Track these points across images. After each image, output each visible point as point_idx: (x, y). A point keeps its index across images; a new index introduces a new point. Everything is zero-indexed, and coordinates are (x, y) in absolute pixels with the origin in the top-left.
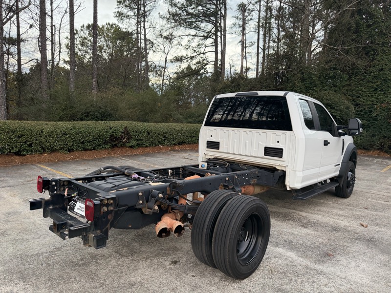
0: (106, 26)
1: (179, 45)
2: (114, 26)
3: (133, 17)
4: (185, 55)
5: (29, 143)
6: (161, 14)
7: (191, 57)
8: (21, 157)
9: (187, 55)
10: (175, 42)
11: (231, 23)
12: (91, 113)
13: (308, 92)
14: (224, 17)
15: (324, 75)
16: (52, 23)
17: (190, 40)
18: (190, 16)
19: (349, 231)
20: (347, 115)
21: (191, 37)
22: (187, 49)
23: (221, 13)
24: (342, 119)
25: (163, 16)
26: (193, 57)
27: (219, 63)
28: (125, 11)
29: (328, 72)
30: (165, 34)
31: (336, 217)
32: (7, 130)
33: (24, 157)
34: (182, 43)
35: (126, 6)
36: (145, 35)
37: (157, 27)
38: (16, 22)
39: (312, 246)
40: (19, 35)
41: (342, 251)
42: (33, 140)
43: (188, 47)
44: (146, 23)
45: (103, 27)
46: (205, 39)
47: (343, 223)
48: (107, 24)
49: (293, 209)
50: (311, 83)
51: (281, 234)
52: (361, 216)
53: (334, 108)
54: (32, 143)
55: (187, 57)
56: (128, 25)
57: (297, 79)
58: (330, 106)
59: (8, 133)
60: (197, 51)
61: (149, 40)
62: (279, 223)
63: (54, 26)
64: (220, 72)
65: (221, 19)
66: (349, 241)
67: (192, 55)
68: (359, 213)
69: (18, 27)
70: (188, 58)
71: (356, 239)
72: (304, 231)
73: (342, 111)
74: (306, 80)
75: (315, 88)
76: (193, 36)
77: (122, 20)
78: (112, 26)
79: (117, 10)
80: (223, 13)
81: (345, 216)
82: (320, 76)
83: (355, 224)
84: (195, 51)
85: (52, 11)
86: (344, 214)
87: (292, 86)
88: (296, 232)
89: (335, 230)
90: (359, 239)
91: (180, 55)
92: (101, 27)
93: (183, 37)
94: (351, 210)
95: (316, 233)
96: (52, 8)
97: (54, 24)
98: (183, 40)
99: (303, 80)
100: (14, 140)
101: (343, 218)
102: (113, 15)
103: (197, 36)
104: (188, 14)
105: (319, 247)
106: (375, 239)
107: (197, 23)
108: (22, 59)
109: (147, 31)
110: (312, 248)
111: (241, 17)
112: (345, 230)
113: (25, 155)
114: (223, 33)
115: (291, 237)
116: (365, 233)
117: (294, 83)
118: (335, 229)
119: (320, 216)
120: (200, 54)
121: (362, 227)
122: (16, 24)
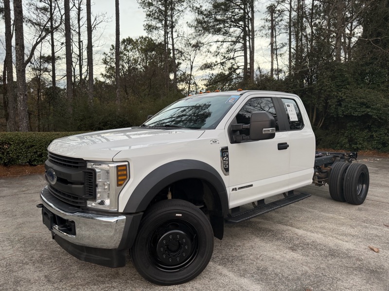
0: (140, 40)
1: (208, 52)
2: (147, 39)
3: (161, 28)
4: (215, 62)
5: (38, 153)
6: (189, 23)
7: (221, 63)
8: (32, 167)
9: (216, 62)
10: (204, 49)
11: (261, 26)
12: (108, 123)
13: (340, 91)
14: (252, 20)
15: (359, 72)
16: (79, 39)
17: (219, 46)
18: (218, 23)
19: (350, 257)
20: (386, 114)
21: (220, 43)
22: (217, 55)
23: (249, 16)
24: (380, 118)
25: (191, 24)
26: (223, 63)
27: (248, 67)
28: (154, 23)
29: (364, 68)
30: (193, 42)
31: (341, 237)
32: (17, 141)
33: (35, 167)
34: (211, 50)
35: (155, 18)
36: (173, 45)
37: (185, 36)
38: (50, 41)
39: (290, 277)
40: (53, 53)
41: (328, 286)
42: (42, 151)
43: (217, 54)
44: (174, 33)
45: (137, 41)
46: (234, 44)
47: (347, 245)
48: (140, 38)
49: (289, 226)
50: (343, 81)
51: (257, 259)
52: (377, 236)
53: (370, 107)
54: (42, 153)
55: (216, 64)
56: (158, 36)
57: (326, 78)
58: (365, 105)
59: (18, 144)
60: (226, 57)
61: (177, 50)
62: (263, 244)
63: (82, 41)
64: (249, 77)
65: (248, 22)
66: (344, 272)
67: (222, 61)
68: (375, 232)
69: (53, 46)
70: (218, 64)
71: (355, 269)
72: (290, 255)
73: (379, 110)
74: (337, 77)
75: (348, 86)
76: (222, 42)
77: (151, 31)
78: (145, 39)
79: (145, 23)
80: (251, 17)
81: (353, 236)
82: (354, 72)
83: (363, 247)
84: (224, 57)
85: (79, 28)
86: (354, 233)
87: (320, 85)
88: (278, 257)
89: (332, 255)
90: (360, 269)
91: (209, 62)
92: (135, 41)
93: (211, 44)
94: (366, 227)
95: (304, 258)
96: (79, 25)
97: (81, 40)
98: (212, 47)
99: (333, 78)
100: (24, 150)
101: (349, 238)
102: (143, 28)
103: (226, 42)
104: (216, 20)
105: (298, 279)
106: (383, 269)
107: (225, 28)
108: (56, 75)
109: (175, 40)
110: (289, 280)
111: (270, 18)
112: (347, 255)
113: (36, 165)
114: (251, 37)
115: (268, 264)
116: (372, 261)
117: (323, 82)
118: (333, 253)
119: (320, 236)
120: (229, 60)
121: (371, 252)
122: (51, 43)
